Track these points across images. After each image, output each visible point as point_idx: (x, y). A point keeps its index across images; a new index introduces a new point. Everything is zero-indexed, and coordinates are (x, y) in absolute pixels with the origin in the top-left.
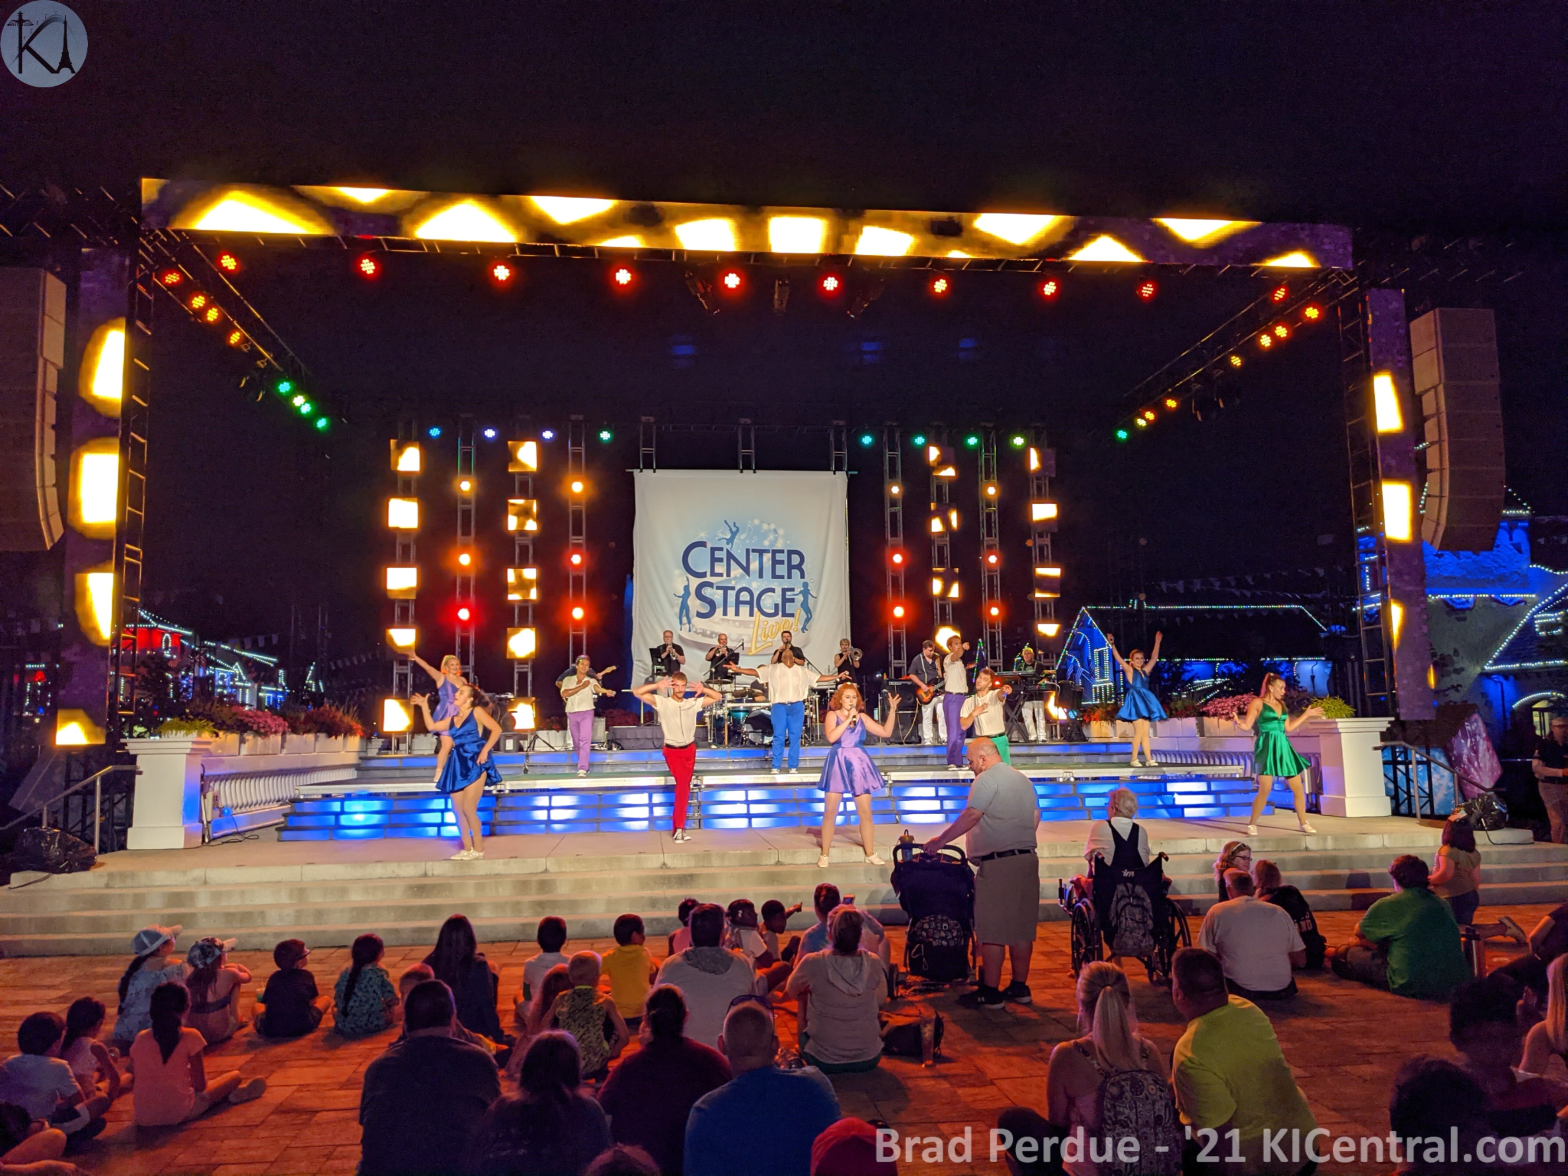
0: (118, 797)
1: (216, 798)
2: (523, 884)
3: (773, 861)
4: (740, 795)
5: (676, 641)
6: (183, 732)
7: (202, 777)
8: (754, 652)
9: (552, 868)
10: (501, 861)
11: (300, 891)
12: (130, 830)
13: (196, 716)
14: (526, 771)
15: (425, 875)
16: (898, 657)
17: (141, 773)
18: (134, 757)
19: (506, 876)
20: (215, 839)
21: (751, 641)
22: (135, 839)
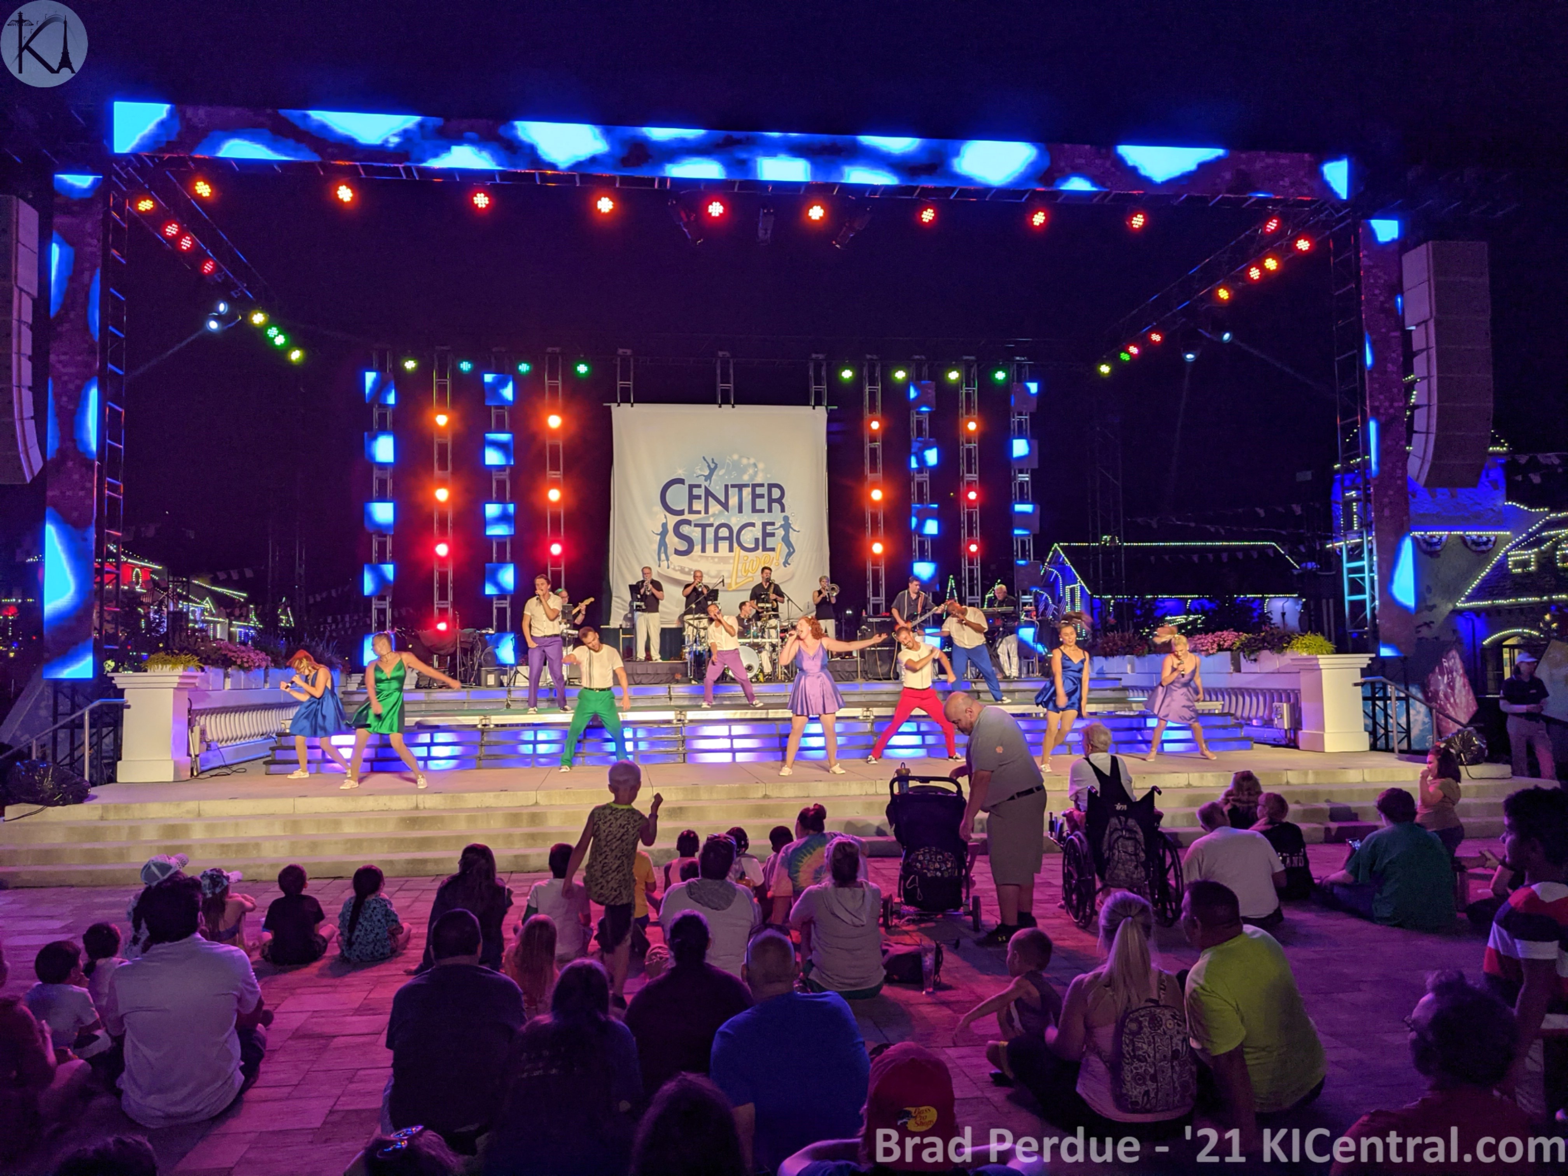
0: (105, 731)
1: (203, 732)
2: (514, 817)
3: (760, 795)
4: (723, 730)
5: (656, 578)
6: (169, 666)
7: (189, 711)
8: (734, 587)
9: (543, 801)
10: (492, 794)
11: (293, 822)
12: (119, 763)
13: (181, 650)
14: (508, 706)
15: (417, 808)
16: (876, 593)
17: (129, 707)
18: (123, 690)
19: (496, 809)
20: (203, 772)
21: (731, 577)
22: (125, 772)
